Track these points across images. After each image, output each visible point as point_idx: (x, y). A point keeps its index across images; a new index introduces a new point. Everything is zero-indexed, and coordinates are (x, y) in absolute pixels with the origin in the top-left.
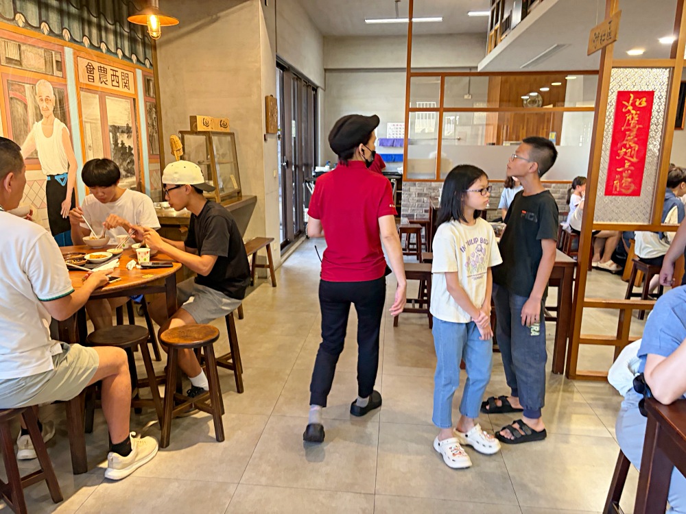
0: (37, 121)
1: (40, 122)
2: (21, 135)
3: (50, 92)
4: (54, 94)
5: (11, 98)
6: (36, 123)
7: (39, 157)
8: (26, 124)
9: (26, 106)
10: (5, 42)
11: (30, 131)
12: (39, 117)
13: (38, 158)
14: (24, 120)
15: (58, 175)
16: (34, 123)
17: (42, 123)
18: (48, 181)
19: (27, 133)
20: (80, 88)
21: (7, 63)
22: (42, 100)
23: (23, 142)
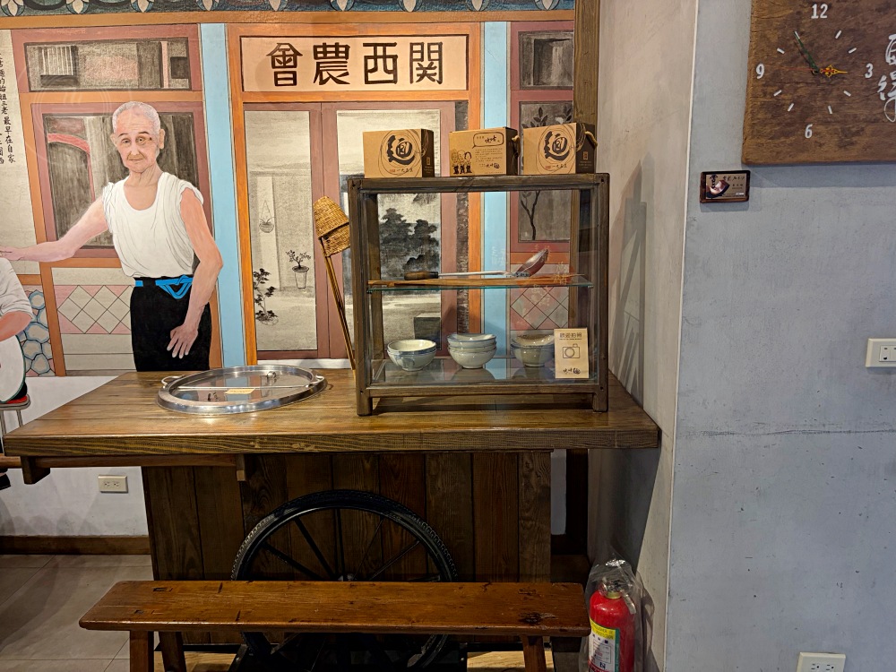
0: (114, 181)
1: (121, 183)
2: (71, 206)
3: (153, 123)
4: (163, 125)
5: (52, 145)
6: (111, 184)
7: (115, 244)
8: (85, 186)
9: (85, 156)
10: (40, 49)
11: (94, 199)
12: (118, 171)
13: (113, 247)
14: (79, 180)
15: (164, 278)
16: (105, 184)
17: (126, 185)
18: (136, 289)
19: (85, 202)
20: (245, 103)
21: (44, 85)
22: (127, 141)
23: (77, 219)
